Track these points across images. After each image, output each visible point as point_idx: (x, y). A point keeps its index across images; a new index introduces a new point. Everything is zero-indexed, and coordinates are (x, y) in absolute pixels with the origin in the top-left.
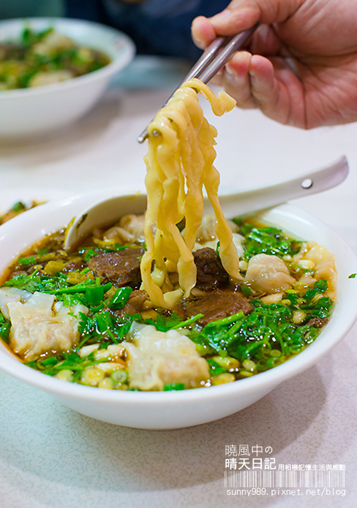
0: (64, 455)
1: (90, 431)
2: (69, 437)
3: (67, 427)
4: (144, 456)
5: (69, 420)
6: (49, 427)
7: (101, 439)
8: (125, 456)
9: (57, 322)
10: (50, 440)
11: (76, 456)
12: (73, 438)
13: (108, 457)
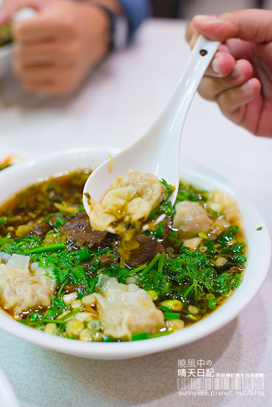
0: (45, 382)
1: (62, 360)
2: (46, 366)
3: (43, 357)
4: (108, 378)
5: (43, 352)
6: (28, 358)
7: (71, 367)
8: (93, 379)
9: (36, 282)
10: (31, 370)
11: (55, 382)
12: (50, 367)
13: (80, 381)
